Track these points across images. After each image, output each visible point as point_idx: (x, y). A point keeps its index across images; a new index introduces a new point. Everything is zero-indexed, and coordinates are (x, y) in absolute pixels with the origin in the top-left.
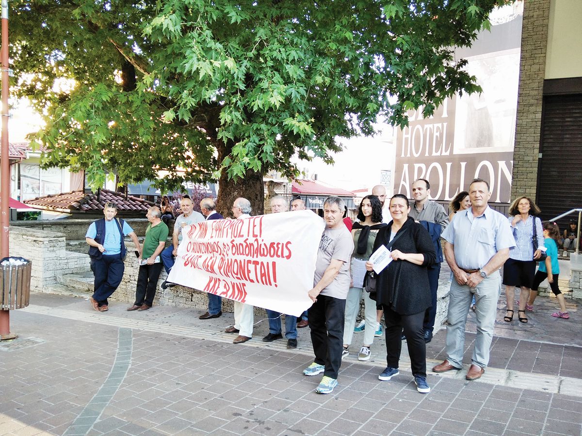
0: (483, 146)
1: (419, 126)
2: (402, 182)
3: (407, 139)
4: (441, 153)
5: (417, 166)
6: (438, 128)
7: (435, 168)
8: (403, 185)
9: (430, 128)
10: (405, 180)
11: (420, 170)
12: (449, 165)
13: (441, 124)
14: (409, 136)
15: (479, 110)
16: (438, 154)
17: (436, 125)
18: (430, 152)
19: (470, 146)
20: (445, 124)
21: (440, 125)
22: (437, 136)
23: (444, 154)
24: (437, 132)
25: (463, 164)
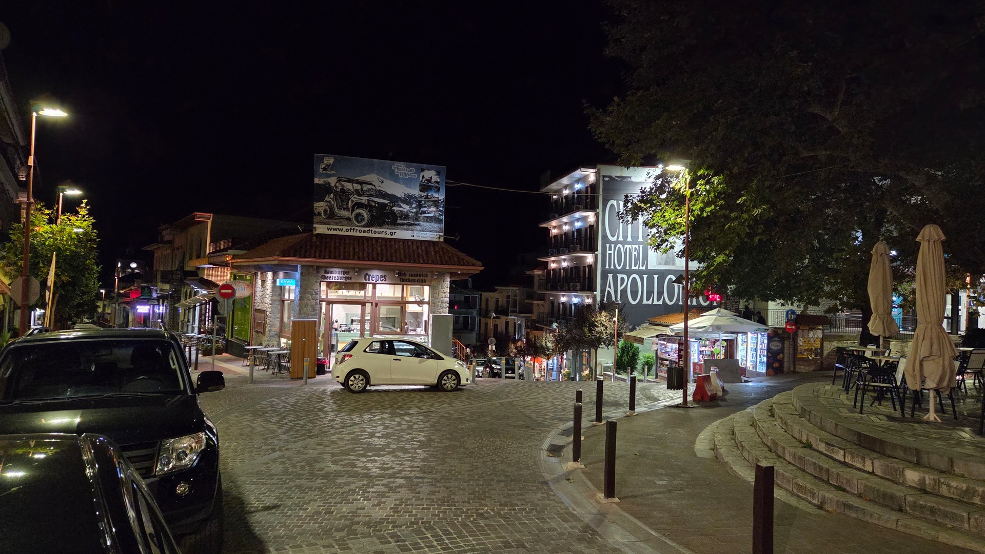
0: (668, 264)
2: (608, 289)
3: (610, 254)
4: (639, 267)
5: (620, 276)
6: (636, 248)
7: (634, 279)
8: (608, 291)
9: (629, 248)
10: (610, 287)
11: (622, 279)
12: (645, 277)
14: (612, 252)
16: (637, 268)
17: (634, 246)
18: (630, 266)
19: (660, 264)
20: (641, 246)
21: (637, 246)
22: (635, 255)
23: (641, 268)
24: (635, 252)
25: (656, 277)
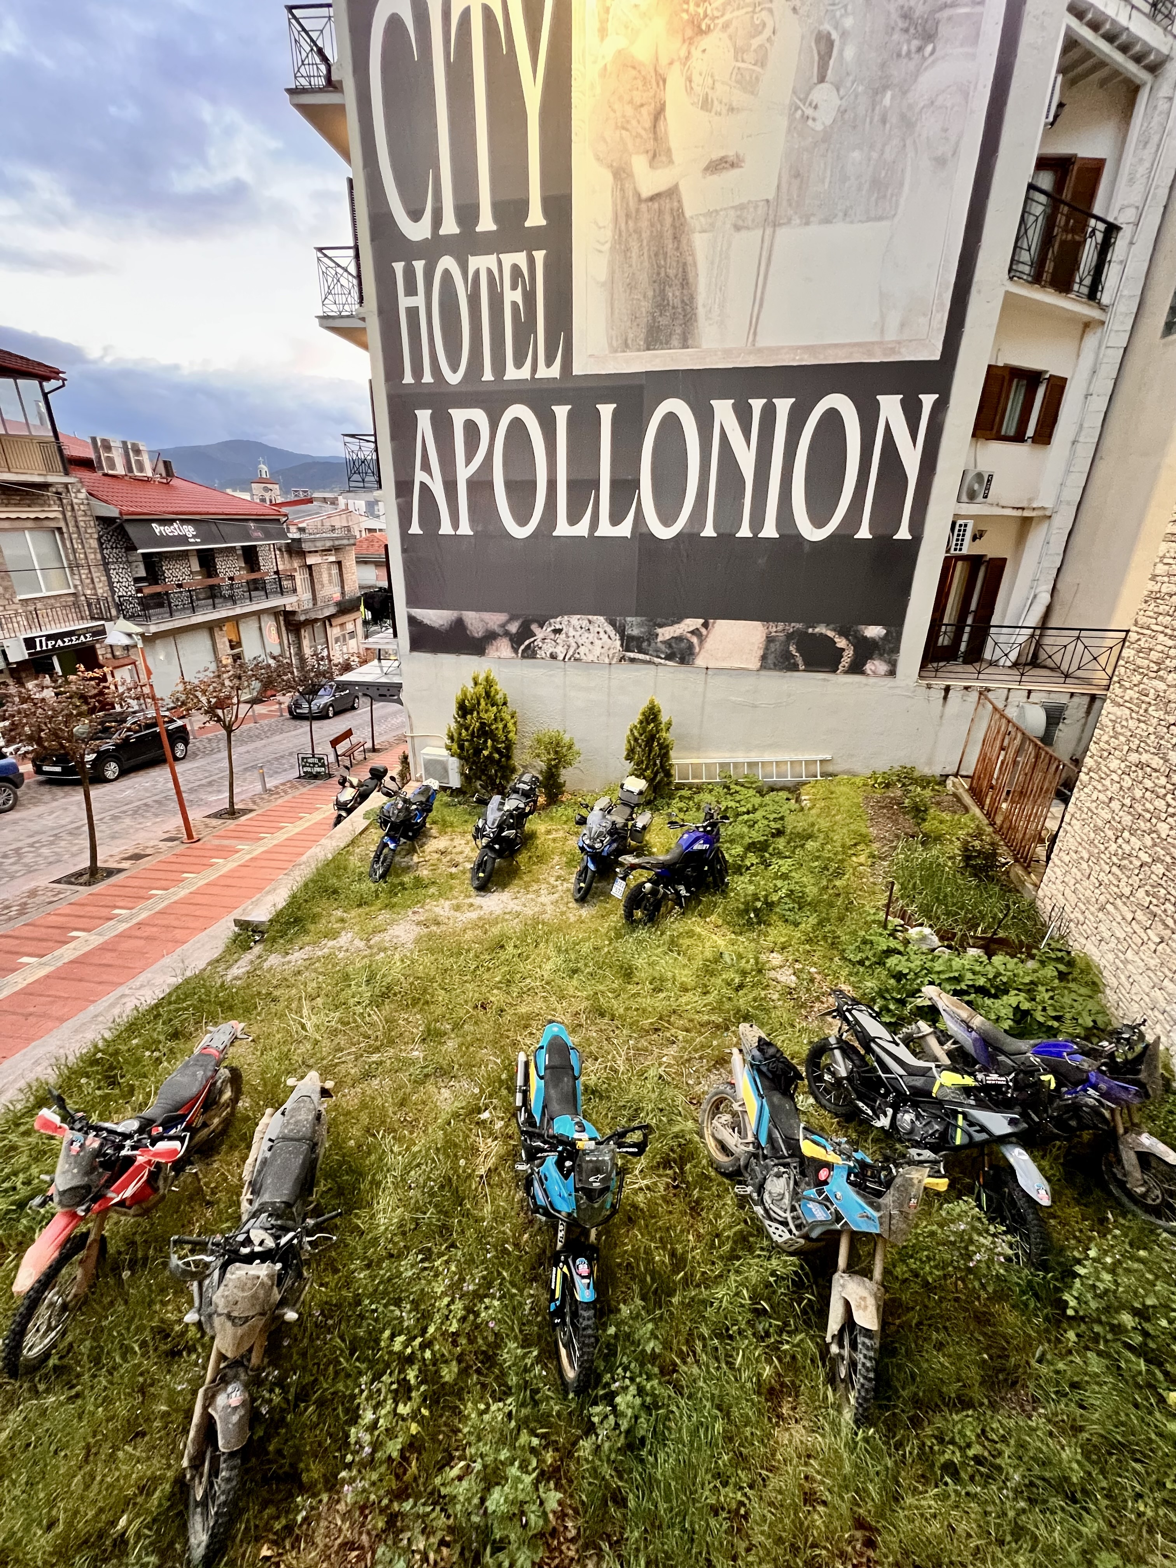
0: (666, 344)
1: (447, 262)
2: (420, 476)
4: (534, 370)
5: (459, 416)
6: (516, 270)
7: (517, 424)
8: (422, 483)
9: (490, 272)
11: (471, 428)
12: (561, 412)
13: (523, 255)
15: (652, 199)
16: (525, 373)
17: (510, 259)
18: (499, 366)
19: (626, 346)
20: (539, 256)
21: (520, 258)
22: (514, 304)
23: (543, 372)
24: (514, 287)
25: (606, 411)
